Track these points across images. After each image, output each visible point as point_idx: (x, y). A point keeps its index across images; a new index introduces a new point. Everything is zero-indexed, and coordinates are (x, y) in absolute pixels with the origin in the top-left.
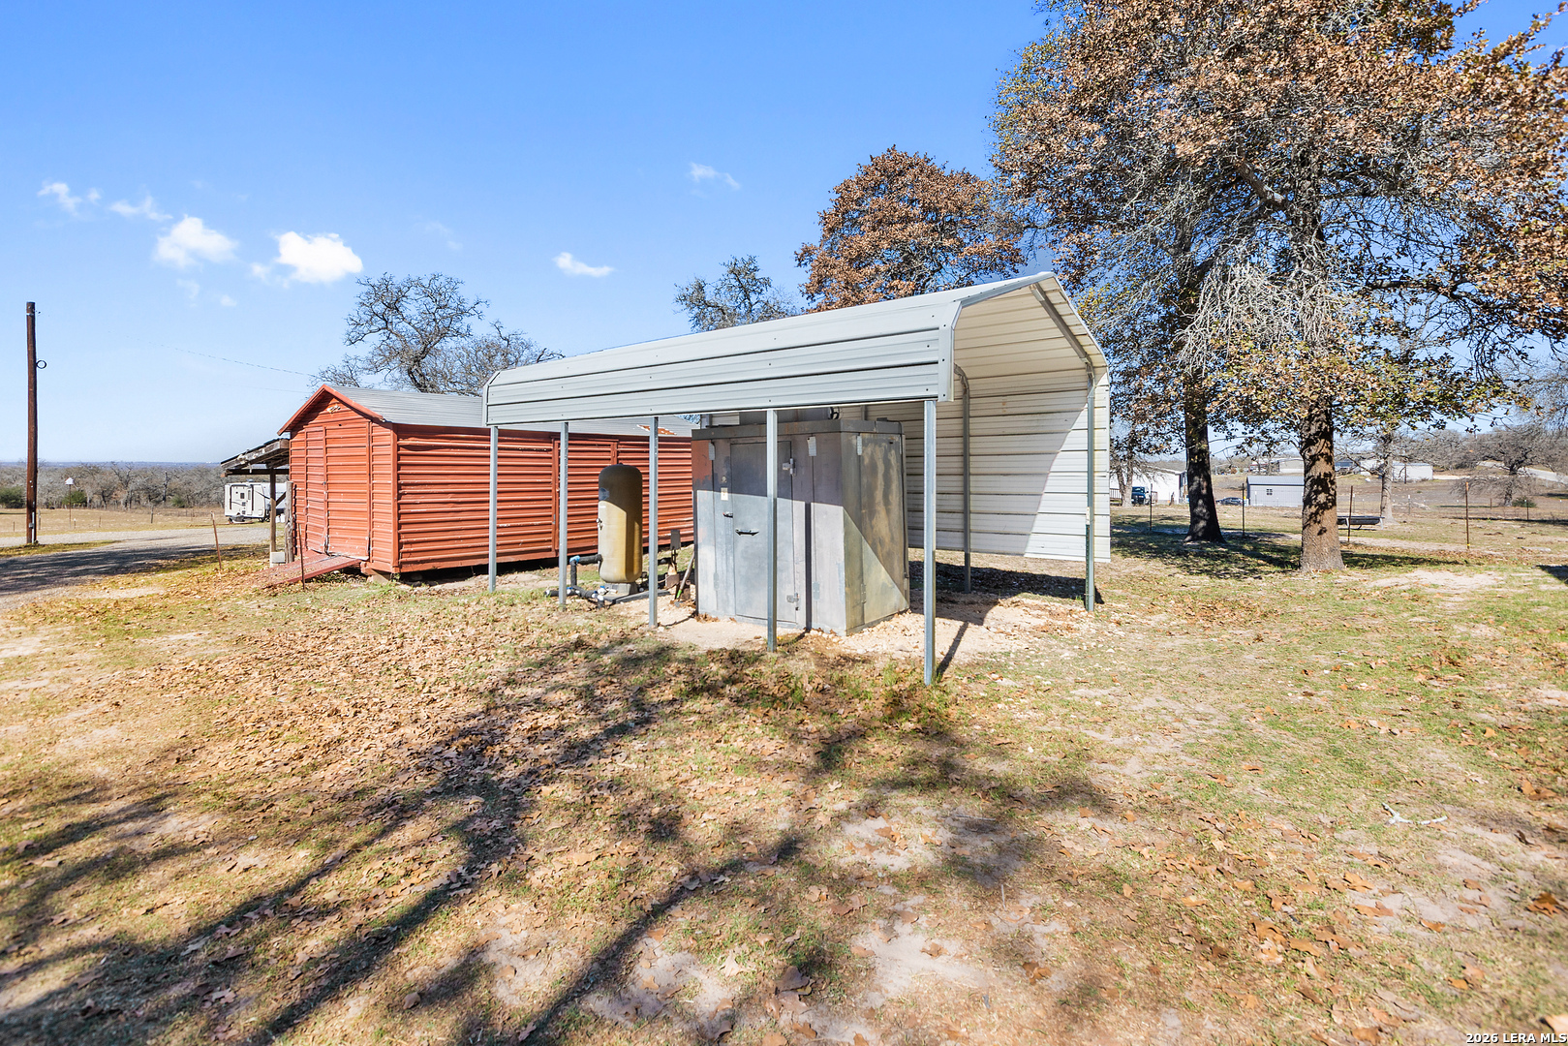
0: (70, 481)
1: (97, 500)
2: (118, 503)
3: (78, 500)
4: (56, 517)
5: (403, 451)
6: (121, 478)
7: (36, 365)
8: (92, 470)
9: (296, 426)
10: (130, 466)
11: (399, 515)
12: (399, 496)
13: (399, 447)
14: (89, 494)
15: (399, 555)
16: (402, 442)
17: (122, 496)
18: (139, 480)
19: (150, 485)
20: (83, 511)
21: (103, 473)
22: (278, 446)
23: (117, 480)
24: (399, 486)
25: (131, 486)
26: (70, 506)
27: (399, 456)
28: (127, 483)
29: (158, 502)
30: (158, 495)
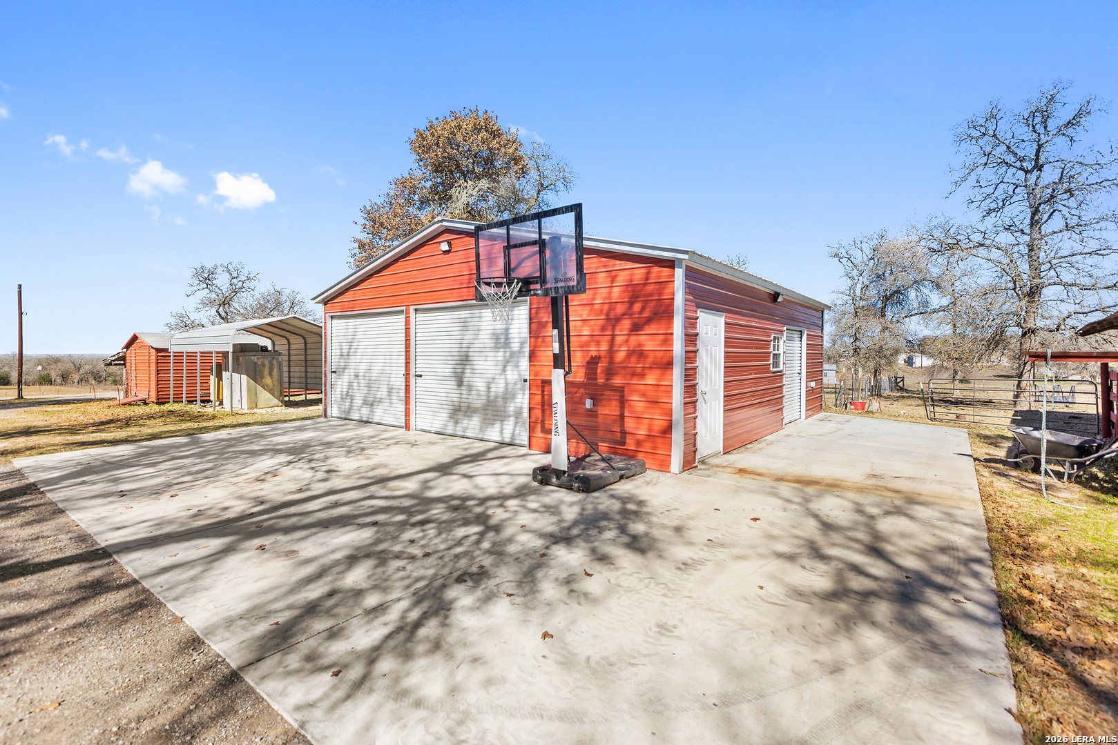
0: (40, 368)
1: (59, 380)
2: (73, 382)
3: (46, 380)
4: (31, 391)
5: (159, 358)
6: (75, 366)
7: (22, 314)
8: (56, 360)
9: (128, 346)
10: (82, 357)
11: (158, 381)
12: (158, 374)
13: (158, 356)
14: (53, 376)
15: (158, 395)
16: (159, 354)
17: (76, 377)
18: (87, 367)
19: (95, 370)
20: (49, 387)
21: (64, 362)
22: (121, 355)
23: (73, 367)
24: (158, 371)
25: (82, 371)
26: (41, 384)
27: (157, 360)
28: (79, 368)
29: (101, 382)
30: (100, 377)
